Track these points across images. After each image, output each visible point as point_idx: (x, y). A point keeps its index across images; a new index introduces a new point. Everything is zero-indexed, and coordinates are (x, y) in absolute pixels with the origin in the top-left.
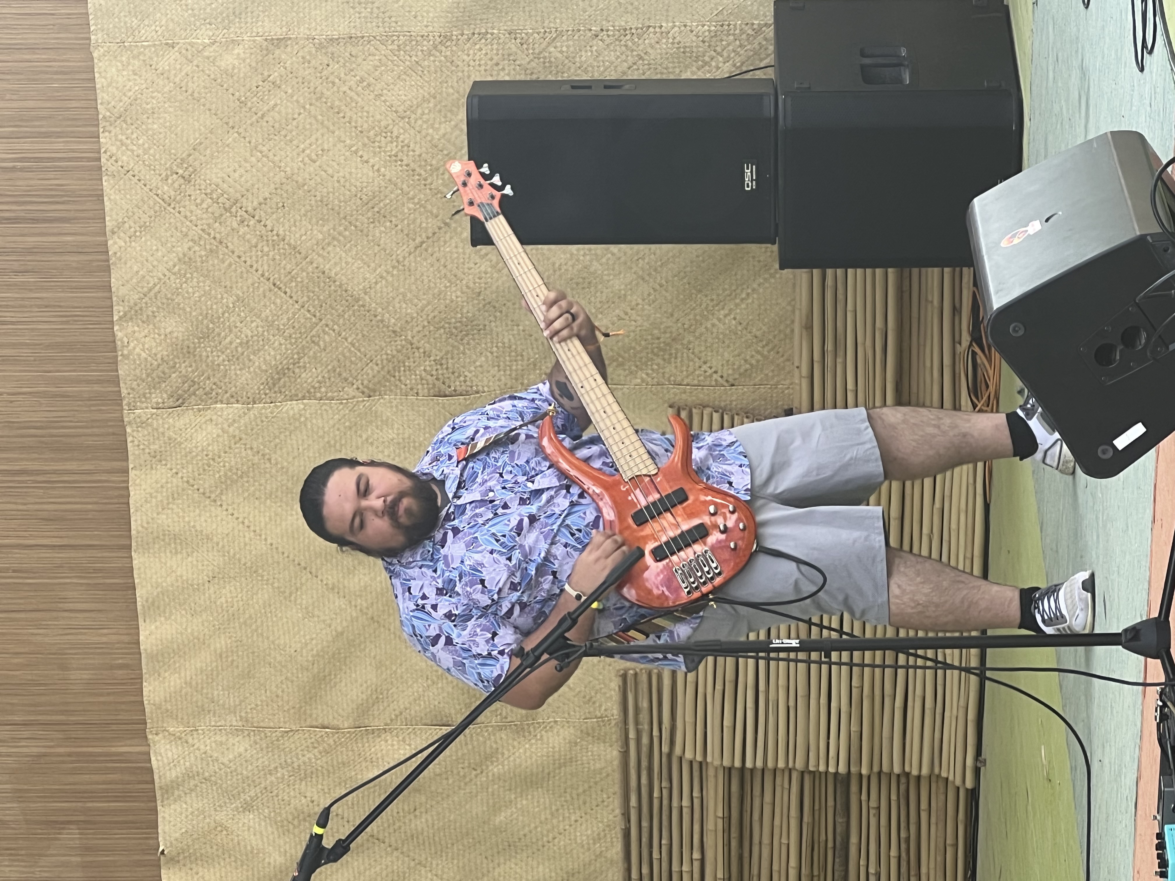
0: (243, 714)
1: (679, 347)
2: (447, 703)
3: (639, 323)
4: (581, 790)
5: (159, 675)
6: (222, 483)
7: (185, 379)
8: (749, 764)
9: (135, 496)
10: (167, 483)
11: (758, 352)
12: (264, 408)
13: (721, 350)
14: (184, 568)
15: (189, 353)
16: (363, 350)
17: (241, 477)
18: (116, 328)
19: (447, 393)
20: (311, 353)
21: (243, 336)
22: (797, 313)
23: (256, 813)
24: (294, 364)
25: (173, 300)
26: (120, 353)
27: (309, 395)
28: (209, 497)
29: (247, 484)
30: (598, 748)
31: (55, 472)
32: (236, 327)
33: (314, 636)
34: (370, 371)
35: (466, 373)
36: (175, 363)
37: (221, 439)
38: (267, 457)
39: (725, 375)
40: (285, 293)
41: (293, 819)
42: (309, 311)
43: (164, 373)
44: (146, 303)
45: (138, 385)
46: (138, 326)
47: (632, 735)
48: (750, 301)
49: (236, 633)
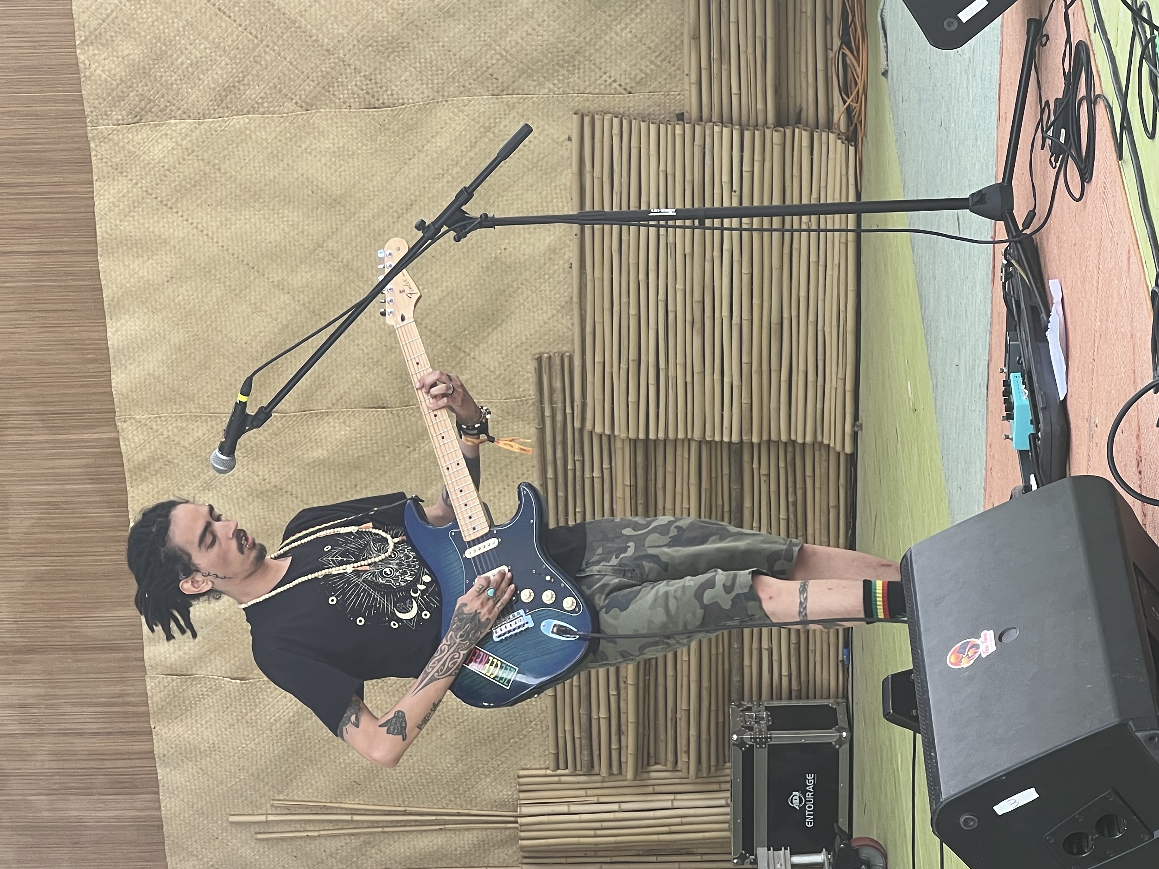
0: (201, 402)
1: (582, 59)
2: (383, 387)
3: (545, 38)
4: (502, 465)
5: (126, 368)
6: (177, 191)
7: (142, 97)
8: (652, 436)
9: (100, 205)
10: (128, 192)
11: (652, 62)
12: (212, 122)
13: (619, 61)
14: (145, 270)
15: (144, 73)
16: (300, 67)
17: (195, 186)
18: (78, 51)
19: (376, 105)
20: (254, 72)
21: (193, 57)
22: (686, 25)
23: (215, 492)
24: (239, 82)
25: (129, 25)
26: (82, 75)
27: (253, 110)
28: (166, 205)
29: (200, 192)
30: (518, 425)
31: (27, 185)
32: (186, 49)
33: (262, 329)
34: (307, 87)
35: (393, 87)
36: (133, 83)
37: (175, 152)
38: (217, 167)
39: (623, 84)
40: (230, 17)
41: (248, 496)
42: (251, 33)
43: (122, 92)
44: (105, 28)
45: (100, 104)
46: (98, 49)
47: (547, 413)
48: (644, 15)
49: (192, 328)
